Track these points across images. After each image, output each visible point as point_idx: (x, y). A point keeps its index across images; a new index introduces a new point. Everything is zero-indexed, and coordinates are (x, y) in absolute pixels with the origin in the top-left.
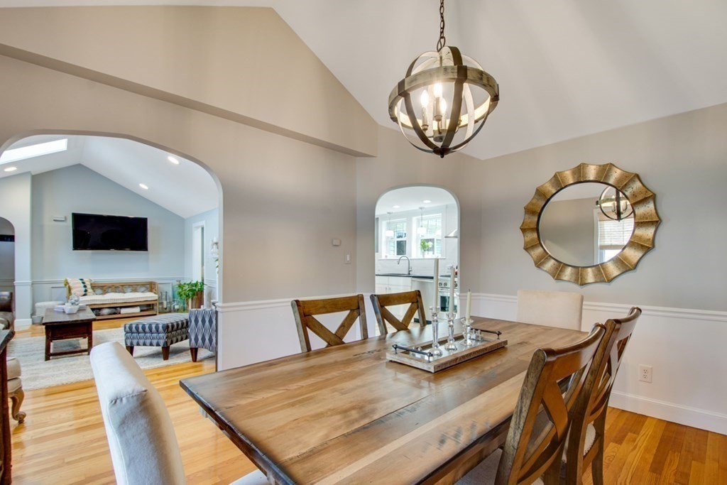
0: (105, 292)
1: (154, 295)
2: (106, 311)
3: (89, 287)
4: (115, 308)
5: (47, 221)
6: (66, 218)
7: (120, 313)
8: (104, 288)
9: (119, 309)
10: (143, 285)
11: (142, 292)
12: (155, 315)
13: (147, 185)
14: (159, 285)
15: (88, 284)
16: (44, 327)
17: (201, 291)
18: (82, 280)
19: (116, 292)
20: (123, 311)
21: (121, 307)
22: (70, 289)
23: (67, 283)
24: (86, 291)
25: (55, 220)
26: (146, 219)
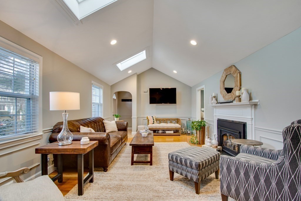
0: (160, 123)
1: (179, 125)
2: (160, 132)
3: (155, 120)
4: (164, 130)
5: (142, 93)
6: (147, 91)
7: (166, 133)
8: (160, 121)
9: (165, 131)
10: (174, 120)
11: (174, 123)
12: (180, 135)
13: (177, 71)
14: (181, 120)
15: (154, 118)
16: (131, 146)
17: (204, 126)
18: (152, 117)
19: (164, 123)
20: (167, 132)
21: (166, 130)
22: (148, 121)
23: (147, 118)
24: (154, 122)
25: (144, 92)
26: (176, 88)
